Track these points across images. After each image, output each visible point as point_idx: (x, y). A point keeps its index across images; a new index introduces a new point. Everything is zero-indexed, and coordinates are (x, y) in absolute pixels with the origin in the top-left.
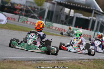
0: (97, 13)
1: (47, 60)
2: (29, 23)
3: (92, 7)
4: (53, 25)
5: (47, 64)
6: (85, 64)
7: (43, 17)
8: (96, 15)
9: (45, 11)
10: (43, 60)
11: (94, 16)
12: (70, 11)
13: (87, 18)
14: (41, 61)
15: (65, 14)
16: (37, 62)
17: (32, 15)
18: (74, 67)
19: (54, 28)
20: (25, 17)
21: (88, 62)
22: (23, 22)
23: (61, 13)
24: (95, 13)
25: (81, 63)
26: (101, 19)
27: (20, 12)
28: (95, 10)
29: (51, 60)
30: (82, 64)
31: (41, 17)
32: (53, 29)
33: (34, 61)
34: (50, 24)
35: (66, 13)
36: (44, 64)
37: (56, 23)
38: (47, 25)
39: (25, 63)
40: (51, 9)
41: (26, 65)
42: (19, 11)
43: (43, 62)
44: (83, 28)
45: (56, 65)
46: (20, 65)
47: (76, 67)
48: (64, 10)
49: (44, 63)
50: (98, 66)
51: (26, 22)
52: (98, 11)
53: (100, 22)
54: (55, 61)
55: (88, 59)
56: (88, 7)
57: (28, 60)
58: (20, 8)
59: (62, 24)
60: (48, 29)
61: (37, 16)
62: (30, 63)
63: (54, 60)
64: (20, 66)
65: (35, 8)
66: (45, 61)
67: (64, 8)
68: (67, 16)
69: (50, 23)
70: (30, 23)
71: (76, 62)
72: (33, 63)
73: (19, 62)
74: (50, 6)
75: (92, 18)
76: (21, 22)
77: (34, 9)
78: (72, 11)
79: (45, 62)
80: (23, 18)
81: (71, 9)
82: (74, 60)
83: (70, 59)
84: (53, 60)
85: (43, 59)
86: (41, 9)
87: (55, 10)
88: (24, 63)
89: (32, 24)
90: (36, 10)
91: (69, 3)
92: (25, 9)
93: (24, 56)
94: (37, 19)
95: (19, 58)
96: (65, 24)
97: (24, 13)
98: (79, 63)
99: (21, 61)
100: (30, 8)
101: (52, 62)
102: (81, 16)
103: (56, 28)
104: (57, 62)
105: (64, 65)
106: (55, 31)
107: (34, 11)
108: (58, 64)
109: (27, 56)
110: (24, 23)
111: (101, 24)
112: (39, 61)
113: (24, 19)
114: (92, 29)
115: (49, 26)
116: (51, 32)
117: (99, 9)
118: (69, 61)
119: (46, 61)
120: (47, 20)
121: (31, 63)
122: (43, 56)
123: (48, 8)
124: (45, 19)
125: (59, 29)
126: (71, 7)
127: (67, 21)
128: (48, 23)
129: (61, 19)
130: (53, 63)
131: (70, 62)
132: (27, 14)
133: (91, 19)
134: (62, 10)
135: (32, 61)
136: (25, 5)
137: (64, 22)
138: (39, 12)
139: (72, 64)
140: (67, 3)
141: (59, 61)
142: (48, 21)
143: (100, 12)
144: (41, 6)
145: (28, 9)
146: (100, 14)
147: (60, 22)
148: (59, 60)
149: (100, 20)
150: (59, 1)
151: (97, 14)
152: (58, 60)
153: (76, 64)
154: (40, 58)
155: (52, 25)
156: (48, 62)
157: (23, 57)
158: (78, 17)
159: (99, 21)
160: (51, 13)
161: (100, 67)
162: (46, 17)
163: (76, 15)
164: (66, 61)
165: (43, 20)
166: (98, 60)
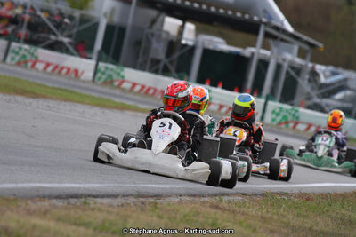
0: (275, 36)
1: (103, 197)
2: (40, 66)
3: (257, 16)
4: (122, 73)
5: (103, 208)
6: (231, 209)
7: (91, 48)
8: (271, 41)
9: (95, 27)
10: (89, 196)
11: (265, 46)
12: (182, 28)
14: (83, 200)
15: (164, 36)
16: (69, 203)
17: (53, 37)
18: (195, 219)
19: (127, 85)
20: (26, 47)
21: (244, 203)
22: (19, 64)
23: (153, 35)
24: (267, 35)
25: (221, 206)
26: (288, 56)
27: (10, 29)
28: (266, 24)
29: (116, 196)
30: (221, 209)
31: (82, 46)
32: (123, 90)
33: (58, 197)
34: (112, 70)
35: (168, 33)
36: (93, 209)
37: (134, 67)
38: (103, 73)
39: (27, 204)
40: (116, 20)
41: (29, 213)
42: (7, 26)
43: (89, 200)
44: (225, 87)
45: (134, 212)
46: (12, 211)
47: (201, 220)
48: (163, 22)
49: (92, 206)
50: (275, 217)
51: (30, 64)
52: (277, 28)
53: (286, 66)
54: (132, 199)
55: (244, 194)
56: (244, 13)
57: (38, 196)
58: (10, 13)
59: (156, 72)
60: (106, 89)
61: (70, 43)
62: (43, 204)
63: (127, 196)
64: (9, 213)
65: (61, 15)
66: (94, 199)
67: (161, 17)
68: (173, 45)
69: (111, 66)
70: (45, 69)
71: (203, 202)
72: (55, 207)
73: (8, 200)
74: (113, 10)
75: (255, 51)
76: (14, 62)
77: (57, 19)
78: (190, 26)
79: (95, 203)
80: (20, 48)
81: (184, 19)
82: (194, 196)
83: (183, 192)
84: (123, 196)
85: (90, 192)
86: (83, 20)
87: (130, 22)
88: (24, 204)
89: (50, 69)
90: (66, 20)
91: (179, 1)
92: (27, 17)
93: (23, 183)
94: (67, 52)
95: (8, 189)
96: (165, 72)
97: (23, 32)
98: (211, 207)
99: (12, 198)
100: (43, 16)
101: (119, 201)
102: (221, 45)
103: (134, 85)
104: (139, 204)
105: (161, 213)
106: (130, 96)
107: (59, 25)
108: (142, 209)
109: (35, 182)
110: (26, 67)
111: (287, 72)
112: (76, 200)
113: (22, 53)
114: (257, 89)
115: (110, 76)
116: (117, 100)
117: (282, 23)
118: (177, 200)
119: (99, 200)
120: (104, 55)
121: (47, 204)
122: (89, 182)
123: (105, 15)
124: (95, 55)
125: (145, 90)
126: (184, 14)
127: (171, 62)
128: (106, 68)
129: (152, 55)
130: (122, 205)
131: (181, 202)
132: (35, 37)
133: (253, 54)
134: (154, 21)
135: (50, 197)
136: (29, 6)
137: (161, 65)
138: (75, 30)
139: (188, 210)
141: (143, 199)
142: (106, 61)
143: (285, 32)
144: (81, 8)
145: (39, 17)
146: (282, 40)
147: (148, 66)
148: (144, 196)
149: (284, 60)
151: (275, 38)
152: (140, 195)
153: (203, 209)
154: (79, 188)
155: (119, 74)
156: (106, 201)
157: (20, 185)
158: (211, 47)
159: (281, 61)
160: (116, 32)
161: (285, 220)
162: (98, 45)
163: (203, 43)
164: (168, 199)
165: (90, 58)
166: (278, 197)
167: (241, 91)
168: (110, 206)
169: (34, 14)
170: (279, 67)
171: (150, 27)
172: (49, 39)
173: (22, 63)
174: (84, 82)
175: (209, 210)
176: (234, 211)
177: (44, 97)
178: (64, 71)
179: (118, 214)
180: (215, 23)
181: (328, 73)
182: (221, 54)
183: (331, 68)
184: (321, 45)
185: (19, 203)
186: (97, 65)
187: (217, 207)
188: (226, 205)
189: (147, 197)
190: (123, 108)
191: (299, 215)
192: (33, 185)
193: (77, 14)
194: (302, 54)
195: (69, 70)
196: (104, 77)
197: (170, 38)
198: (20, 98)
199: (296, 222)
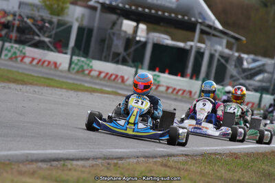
0: (208, 32)
1: (78, 159)
2: (27, 60)
3: (195, 17)
4: (91, 64)
5: (78, 169)
6: (177, 167)
7: (66, 45)
8: (205, 37)
9: (70, 28)
10: (67, 159)
11: (201, 41)
12: (136, 28)
13: (181, 45)
14: (62, 162)
15: (123, 34)
16: (51, 165)
17: (37, 38)
19: (94, 73)
20: (16, 46)
21: (187, 162)
22: (11, 59)
23: (114, 34)
24: (202, 32)
25: (169, 164)
26: (219, 48)
28: (201, 23)
29: (88, 159)
30: (169, 167)
31: (60, 44)
32: (92, 77)
33: (44, 161)
34: (83, 62)
35: (125, 32)
36: (70, 170)
37: (100, 59)
38: (76, 64)
39: (19, 167)
40: (85, 23)
41: (21, 173)
43: (68, 164)
44: (170, 73)
45: (102, 170)
46: (7, 172)
48: (122, 23)
49: (69, 167)
50: (211, 172)
51: (19, 59)
52: (210, 27)
53: (217, 55)
54: (100, 161)
55: (187, 155)
57: (27, 161)
58: (3, 20)
59: (117, 62)
60: (79, 77)
61: (50, 42)
62: (31, 166)
63: (97, 158)
64: (5, 174)
65: (43, 20)
66: (71, 162)
67: (120, 21)
68: (130, 41)
69: (83, 59)
70: (31, 62)
71: (155, 162)
72: (40, 168)
73: (4, 164)
74: (83, 16)
75: (193, 44)
76: (7, 58)
77: (40, 24)
78: (142, 27)
79: (72, 165)
80: (12, 47)
81: (138, 22)
82: (148, 157)
83: (139, 154)
84: (94, 159)
85: (68, 157)
86: (60, 24)
87: (96, 24)
88: (16, 167)
89: (35, 62)
90: (47, 25)
91: (133, 8)
92: (17, 23)
93: (16, 150)
94: (48, 49)
95: (4, 156)
96: (124, 62)
97: (14, 35)
98: (161, 165)
99: (7, 162)
100: (29, 21)
101: (90, 162)
102: (167, 40)
103: (100, 73)
104: (106, 164)
105: (123, 171)
106: (98, 81)
107: (41, 29)
108: (108, 169)
109: (24, 150)
110: (16, 61)
111: (219, 60)
112: (57, 163)
113: (13, 50)
114: (195, 74)
115: (82, 66)
116: (87, 85)
117: (214, 23)
118: (135, 161)
119: (74, 163)
120: (77, 51)
121: (34, 166)
122: (67, 149)
123: (77, 20)
124: (69, 51)
125: (108, 76)
126: (138, 18)
127: (128, 55)
128: (79, 60)
129: (113, 49)
130: (93, 166)
131: (138, 163)
132: (23, 38)
133: (191, 47)
134: (114, 24)
135: (37, 161)
136: (17, 14)
137: (121, 58)
138: (54, 32)
139: (143, 168)
140: (127, 6)
141: (110, 161)
142: (78, 56)
143: (216, 29)
144: (58, 15)
145: (26, 22)
146: (214, 35)
147: (111, 57)
148: (109, 159)
149: (216, 51)
150: (107, 2)
151: (208, 34)
152: (106, 158)
153: (155, 167)
154: (59, 154)
155: (89, 65)
156: (80, 163)
159: (213, 52)
160: (86, 32)
161: (218, 174)
162: (72, 43)
163: (153, 39)
164: (128, 160)
165: (66, 53)
166: (213, 157)
167: (183, 76)
168: (83, 166)
169: (22, 20)
170: (212, 56)
171: (112, 28)
172: (33, 39)
173: (13, 58)
174: (61, 71)
175: (159, 167)
176: (179, 169)
177: (31, 84)
178: (46, 63)
179: (89, 173)
180: (162, 24)
181: (250, 60)
182: (167, 47)
183: (252, 56)
184: (243, 39)
185: (13, 167)
186: (71, 58)
187: (166, 166)
188: (173, 164)
189: (112, 159)
190: (92, 91)
191: (230, 170)
192: (23, 152)
193: (55, 19)
194: (229, 46)
195: (49, 63)
196: (77, 68)
197: (127, 36)
198: (12, 85)
199: (228, 175)
